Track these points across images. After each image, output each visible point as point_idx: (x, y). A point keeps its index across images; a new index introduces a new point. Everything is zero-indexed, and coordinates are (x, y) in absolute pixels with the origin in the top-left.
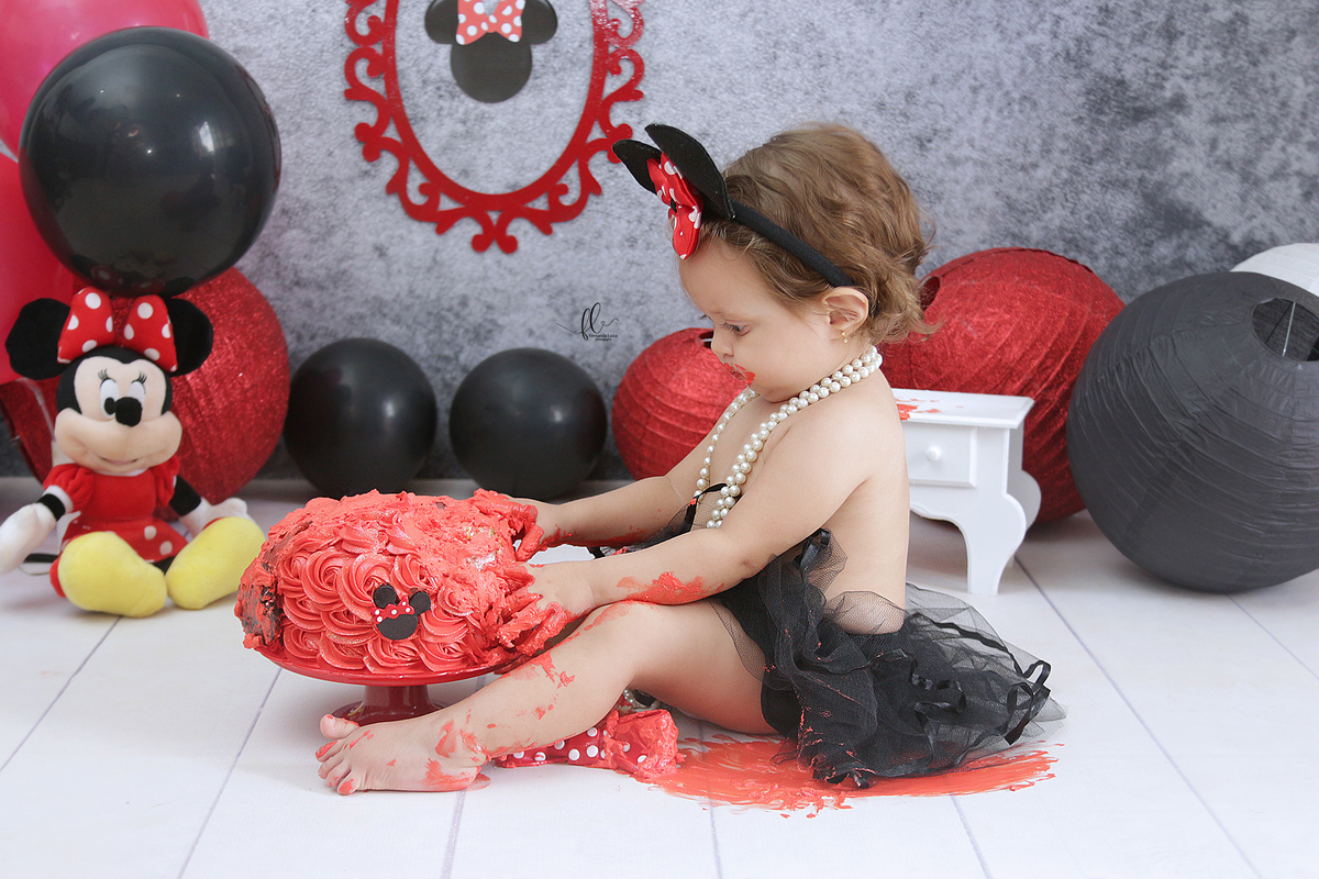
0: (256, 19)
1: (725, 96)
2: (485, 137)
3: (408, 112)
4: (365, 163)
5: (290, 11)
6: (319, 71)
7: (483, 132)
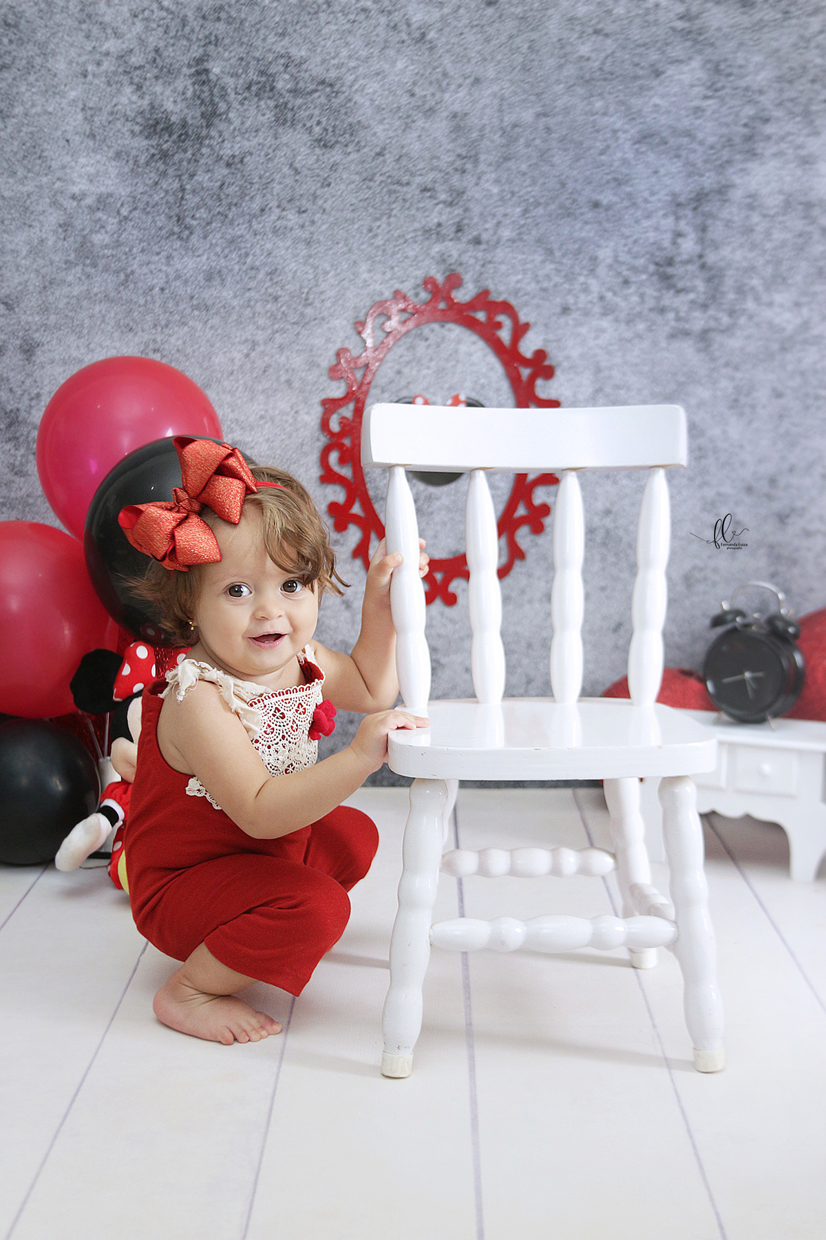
0: (250, 419)
1: (625, 482)
2: (432, 513)
3: (371, 493)
4: (336, 533)
5: (277, 412)
6: (300, 461)
7: (430, 510)
